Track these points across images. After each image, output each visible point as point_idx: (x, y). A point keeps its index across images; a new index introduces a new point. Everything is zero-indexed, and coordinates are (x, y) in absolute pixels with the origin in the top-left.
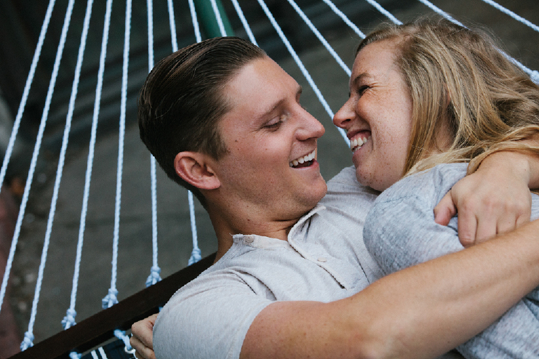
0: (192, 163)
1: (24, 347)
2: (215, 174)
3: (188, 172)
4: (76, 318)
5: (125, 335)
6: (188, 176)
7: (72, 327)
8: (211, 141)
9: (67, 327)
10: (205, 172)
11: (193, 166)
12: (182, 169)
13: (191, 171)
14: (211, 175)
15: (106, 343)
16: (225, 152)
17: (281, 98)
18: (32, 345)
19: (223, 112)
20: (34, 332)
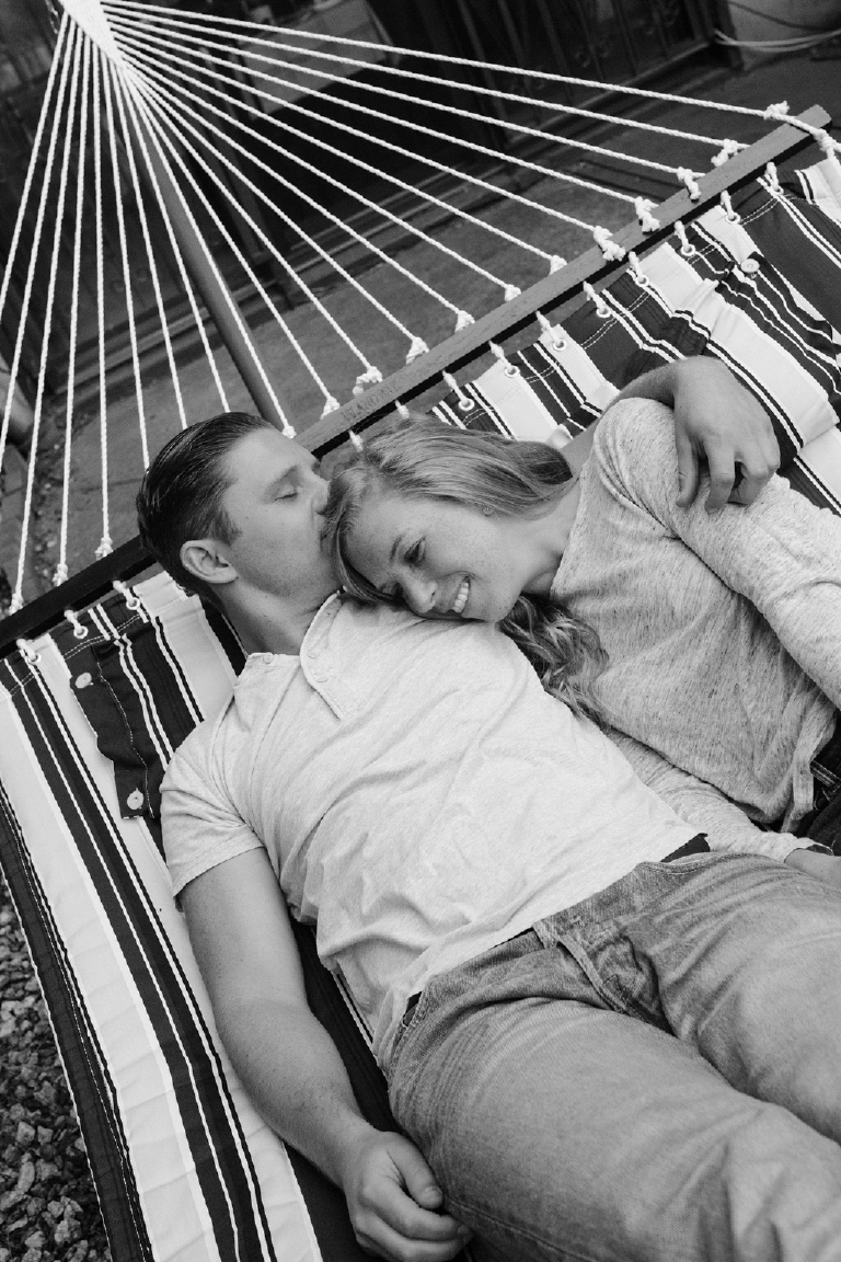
0: (202, 555)
1: (13, 610)
2: (230, 565)
3: (197, 565)
4: (69, 572)
5: (126, 587)
6: (197, 569)
7: (65, 584)
8: (219, 523)
9: (59, 584)
10: (217, 563)
11: (203, 558)
12: (191, 561)
13: (201, 564)
14: (226, 565)
15: (104, 598)
16: (236, 533)
17: (293, 464)
18: (21, 607)
19: (227, 485)
20: (23, 593)
